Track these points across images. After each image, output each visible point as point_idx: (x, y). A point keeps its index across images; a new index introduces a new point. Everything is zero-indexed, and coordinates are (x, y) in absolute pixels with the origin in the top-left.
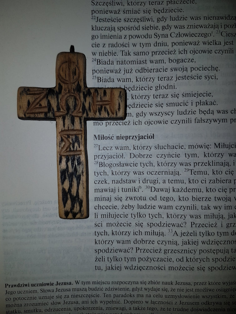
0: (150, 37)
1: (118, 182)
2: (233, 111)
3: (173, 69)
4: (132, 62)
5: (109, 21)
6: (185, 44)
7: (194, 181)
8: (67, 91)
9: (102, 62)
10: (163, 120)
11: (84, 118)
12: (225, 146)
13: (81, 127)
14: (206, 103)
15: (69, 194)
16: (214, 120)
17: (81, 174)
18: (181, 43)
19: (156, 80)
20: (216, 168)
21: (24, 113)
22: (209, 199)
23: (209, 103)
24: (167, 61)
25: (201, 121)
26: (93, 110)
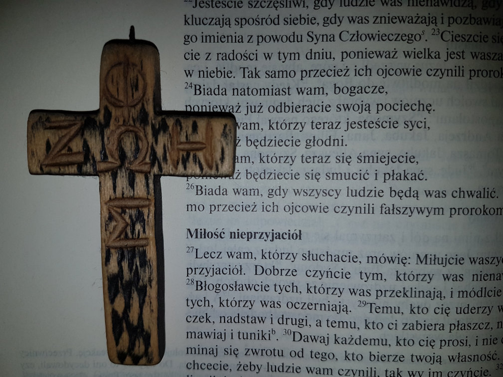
0: (299, 40)
1: (231, 320)
2: (456, 192)
3: (342, 107)
4: (263, 91)
5: (218, 5)
6: (369, 55)
7: (375, 326)
8: (121, 122)
9: (204, 89)
10: (320, 205)
11: (155, 175)
12: (437, 260)
13: (148, 193)
14: (405, 176)
15: (124, 321)
16: (419, 209)
17: (148, 285)
18: (360, 54)
19: (308, 127)
20: (416, 301)
21: (39, 165)
22: (401, 359)
23: (409, 177)
24: (329, 90)
25: (393, 210)
26: (171, 159)
